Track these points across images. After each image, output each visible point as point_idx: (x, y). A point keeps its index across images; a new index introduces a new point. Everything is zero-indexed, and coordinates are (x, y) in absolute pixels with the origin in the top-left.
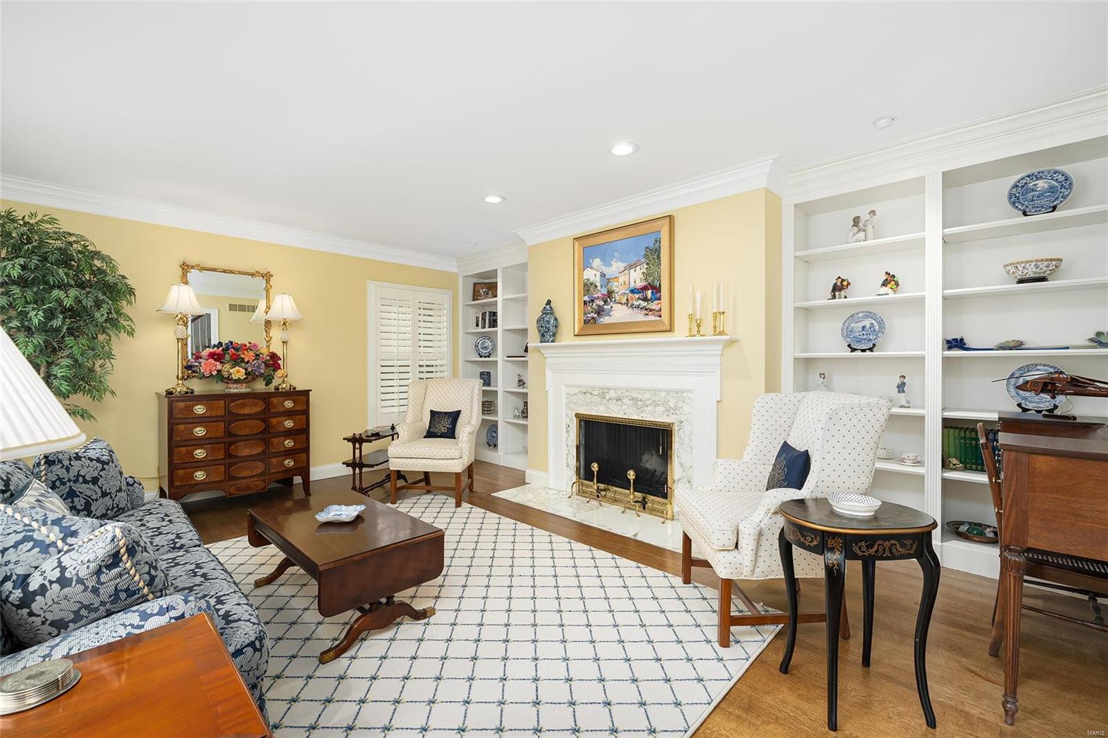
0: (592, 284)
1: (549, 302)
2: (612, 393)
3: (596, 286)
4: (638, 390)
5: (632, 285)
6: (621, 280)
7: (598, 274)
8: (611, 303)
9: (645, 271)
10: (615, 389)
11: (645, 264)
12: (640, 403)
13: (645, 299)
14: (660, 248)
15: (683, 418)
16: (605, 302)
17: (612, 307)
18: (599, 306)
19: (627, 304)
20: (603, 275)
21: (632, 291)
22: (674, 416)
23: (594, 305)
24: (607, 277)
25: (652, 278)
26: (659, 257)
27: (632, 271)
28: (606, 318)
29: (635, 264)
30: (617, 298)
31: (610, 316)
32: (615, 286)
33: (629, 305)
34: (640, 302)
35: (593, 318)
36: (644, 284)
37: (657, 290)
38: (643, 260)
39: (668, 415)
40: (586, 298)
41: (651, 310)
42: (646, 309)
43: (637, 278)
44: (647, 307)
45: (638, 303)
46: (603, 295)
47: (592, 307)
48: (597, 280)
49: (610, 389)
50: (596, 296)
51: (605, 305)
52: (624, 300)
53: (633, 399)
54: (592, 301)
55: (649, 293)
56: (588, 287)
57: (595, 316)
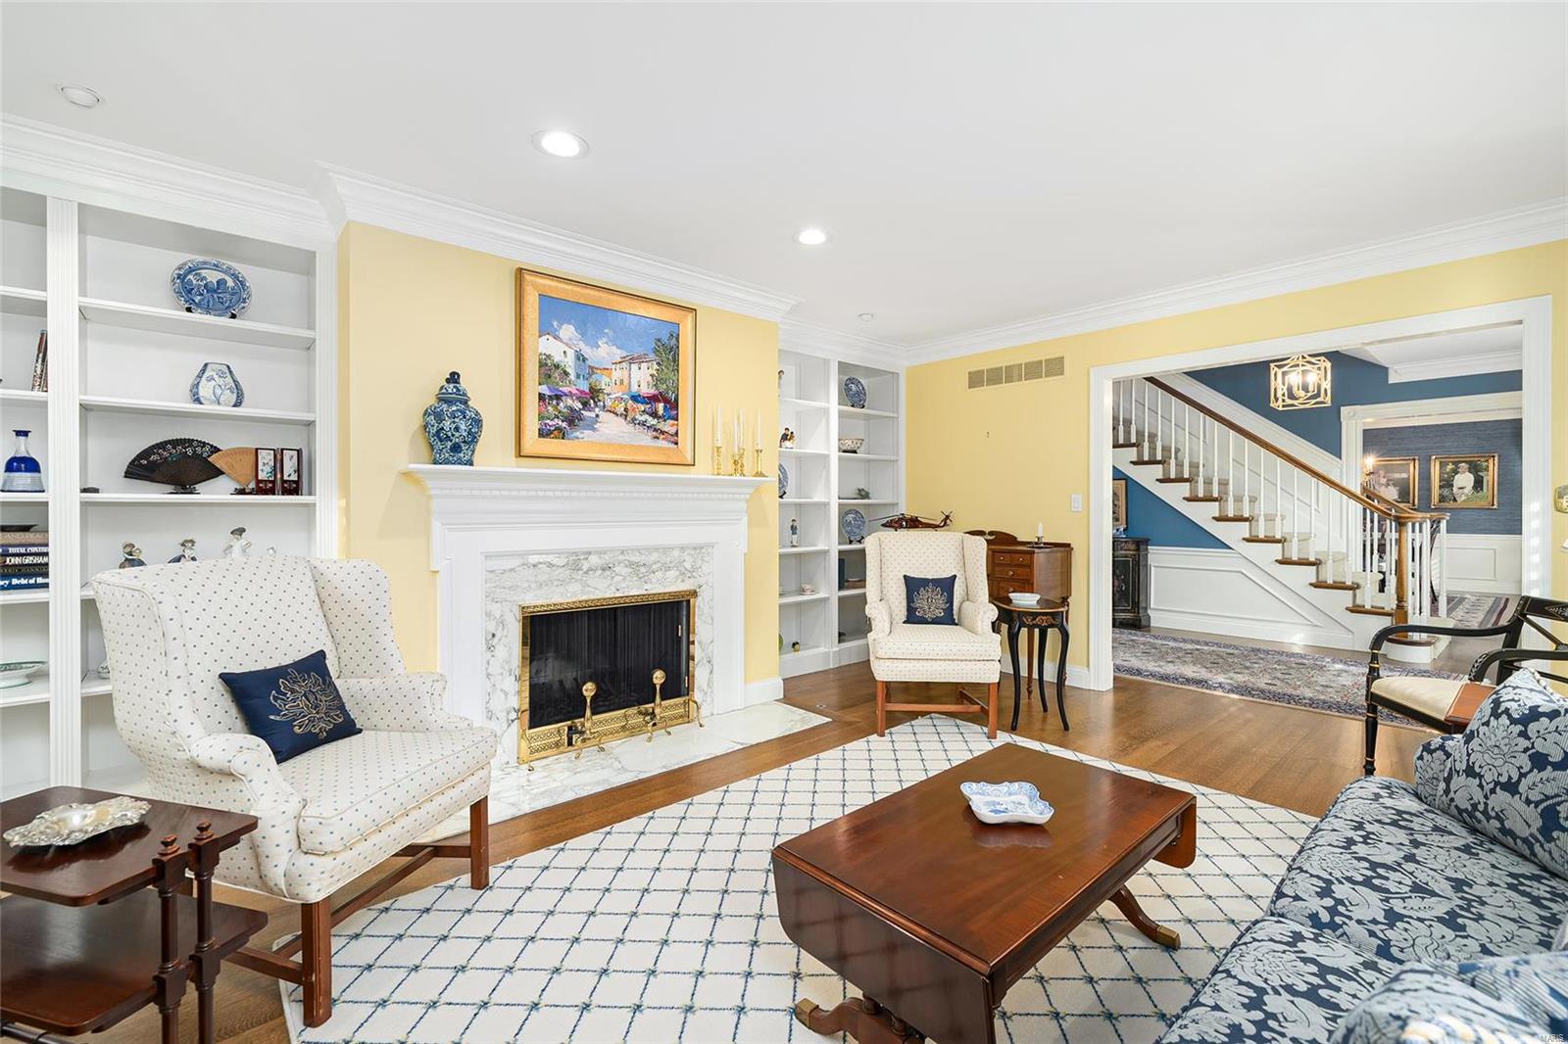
0: (557, 367)
1: (454, 378)
2: (594, 560)
3: (566, 374)
4: (639, 550)
5: (635, 389)
6: (617, 375)
7: (571, 353)
8: (597, 410)
9: (655, 373)
10: (600, 552)
11: (655, 363)
12: (643, 570)
13: (654, 415)
14: (678, 347)
15: (701, 581)
16: (585, 404)
17: (597, 416)
18: (572, 409)
19: (626, 416)
20: (580, 358)
21: (635, 398)
22: (692, 580)
23: (562, 404)
24: (588, 363)
25: (665, 386)
26: (676, 360)
27: (634, 367)
28: (587, 432)
29: (639, 357)
30: (609, 403)
31: (594, 429)
32: (602, 382)
33: (628, 418)
34: (646, 417)
35: (559, 429)
36: (653, 391)
37: (673, 405)
38: (652, 356)
39: (683, 581)
40: (544, 389)
41: (663, 433)
42: (656, 430)
43: (642, 378)
44: (657, 427)
45: (643, 418)
46: (582, 392)
47: (556, 408)
48: (569, 363)
49: (590, 553)
50: (565, 390)
51: (584, 409)
52: (621, 409)
53: (631, 564)
54: (558, 397)
55: (661, 406)
56: (549, 369)
57: (564, 425)
